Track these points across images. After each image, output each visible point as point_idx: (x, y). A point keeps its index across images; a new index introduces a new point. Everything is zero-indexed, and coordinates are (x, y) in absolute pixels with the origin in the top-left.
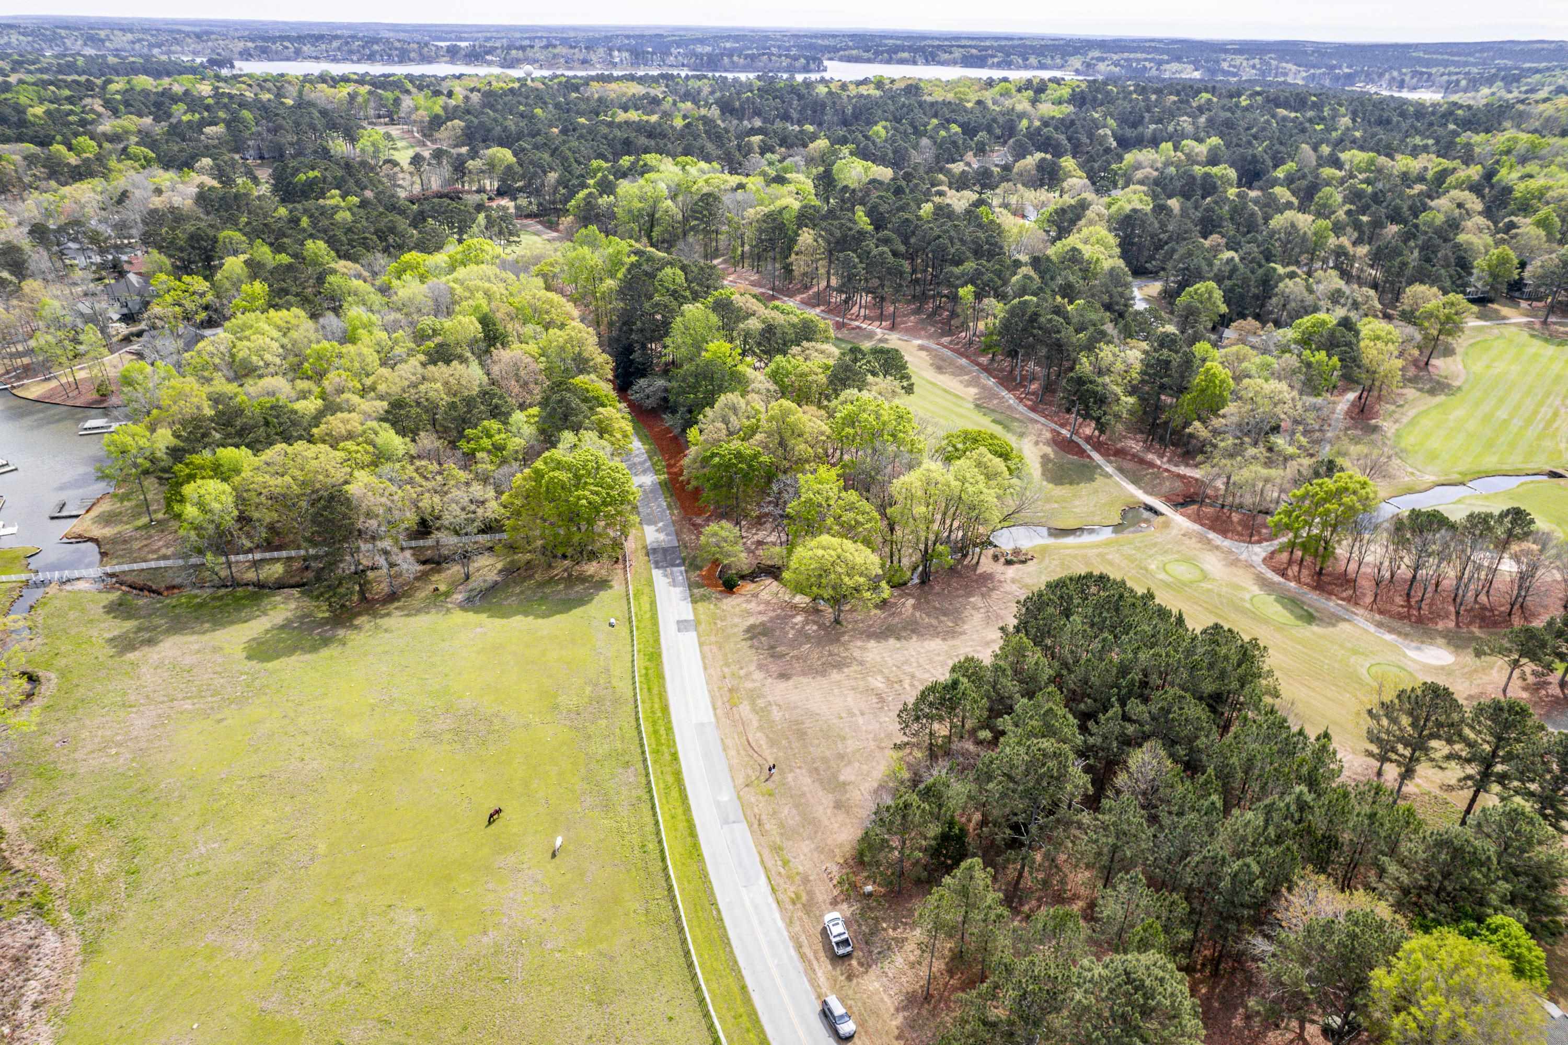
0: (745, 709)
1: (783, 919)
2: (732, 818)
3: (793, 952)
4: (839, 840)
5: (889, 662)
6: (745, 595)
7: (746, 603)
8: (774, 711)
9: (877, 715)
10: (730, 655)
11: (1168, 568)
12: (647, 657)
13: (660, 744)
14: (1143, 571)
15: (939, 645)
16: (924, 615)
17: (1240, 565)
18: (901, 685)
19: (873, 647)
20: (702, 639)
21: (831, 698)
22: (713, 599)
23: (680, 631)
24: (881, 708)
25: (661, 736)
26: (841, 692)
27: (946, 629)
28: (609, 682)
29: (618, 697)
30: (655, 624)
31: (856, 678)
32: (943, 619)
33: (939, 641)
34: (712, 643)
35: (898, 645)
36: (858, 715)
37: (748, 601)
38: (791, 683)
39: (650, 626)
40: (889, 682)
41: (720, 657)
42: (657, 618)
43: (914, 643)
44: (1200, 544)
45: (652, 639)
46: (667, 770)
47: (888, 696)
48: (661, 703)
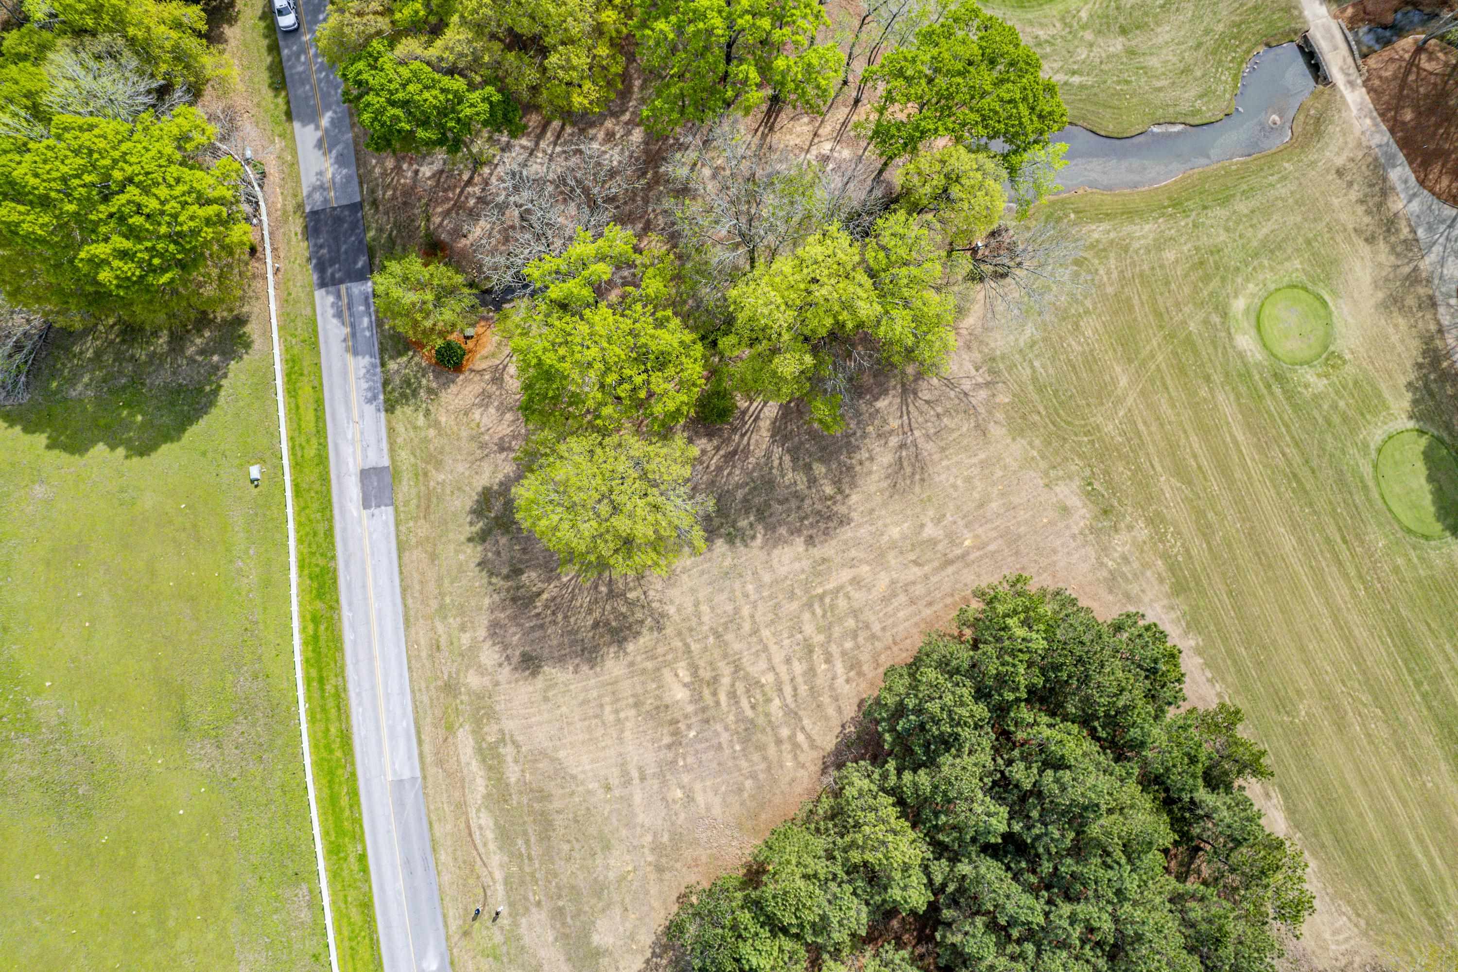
0: (464, 739)
5: (706, 619)
6: (480, 372)
7: (480, 406)
8: (509, 759)
9: (664, 782)
10: (446, 582)
11: (1267, 310)
12: (315, 585)
13: (341, 832)
14: (1216, 319)
15: (799, 559)
16: (787, 458)
17: (1410, 301)
18: (715, 694)
19: (685, 570)
20: (403, 529)
21: (600, 731)
22: (422, 393)
23: (366, 505)
24: (674, 762)
25: (342, 810)
26: (617, 712)
27: (818, 506)
28: (260, 659)
29: (275, 702)
30: (325, 479)
31: (644, 671)
32: (819, 469)
33: (799, 543)
34: (419, 543)
35: (728, 562)
36: (636, 781)
37: (485, 398)
38: (540, 682)
39: (317, 486)
40: (696, 685)
41: (432, 587)
42: (327, 458)
43: (755, 551)
44: (1360, 209)
45: (321, 528)
46: (352, 894)
47: (689, 727)
48: (340, 720)
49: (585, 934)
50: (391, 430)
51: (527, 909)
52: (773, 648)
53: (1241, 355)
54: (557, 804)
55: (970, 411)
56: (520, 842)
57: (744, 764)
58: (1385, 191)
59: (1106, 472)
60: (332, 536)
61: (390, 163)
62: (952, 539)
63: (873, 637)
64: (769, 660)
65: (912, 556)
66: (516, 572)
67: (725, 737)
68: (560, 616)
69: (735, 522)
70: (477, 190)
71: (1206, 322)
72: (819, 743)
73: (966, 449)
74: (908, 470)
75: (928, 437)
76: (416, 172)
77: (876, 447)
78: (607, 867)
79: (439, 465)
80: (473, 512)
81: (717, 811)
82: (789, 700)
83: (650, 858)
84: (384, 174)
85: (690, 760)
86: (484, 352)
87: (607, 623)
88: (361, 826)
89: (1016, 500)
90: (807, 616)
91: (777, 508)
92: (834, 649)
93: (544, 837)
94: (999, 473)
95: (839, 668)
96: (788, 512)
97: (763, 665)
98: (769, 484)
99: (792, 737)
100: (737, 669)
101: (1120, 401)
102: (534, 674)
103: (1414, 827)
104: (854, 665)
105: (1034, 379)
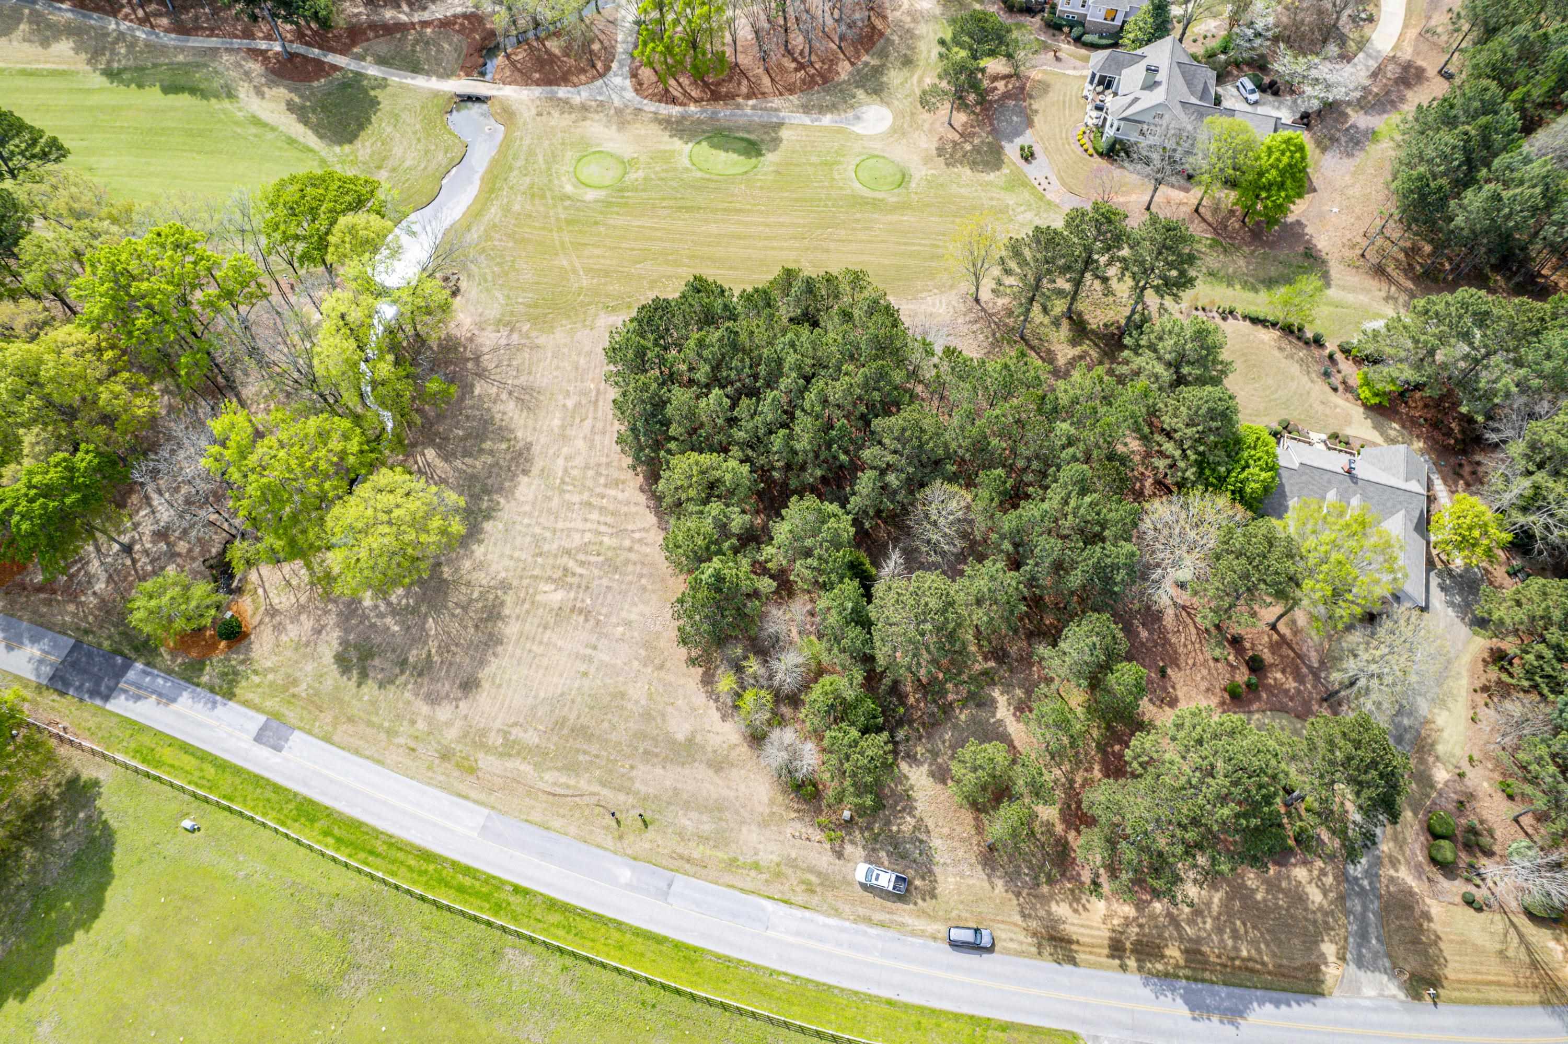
0: (487, 762)
1: (829, 916)
2: (663, 885)
3: (873, 931)
4: (765, 800)
5: (523, 557)
6: (261, 622)
7: (280, 633)
8: (521, 735)
9: (606, 636)
10: (374, 719)
11: (582, 178)
12: (303, 820)
13: (487, 897)
14: (567, 203)
15: (530, 484)
16: (467, 460)
17: (629, 118)
18: (574, 574)
19: (485, 555)
20: (316, 731)
21: (545, 662)
22: (241, 668)
23: (278, 748)
24: (598, 622)
25: (472, 887)
26: (541, 643)
27: (508, 457)
28: (321, 895)
29: (359, 899)
30: (238, 771)
31: (528, 612)
32: (487, 445)
33: (523, 480)
34: (335, 726)
35: (500, 526)
36: (593, 653)
37: (279, 628)
38: (486, 685)
39: (238, 781)
40: (559, 583)
41: (370, 731)
42: (225, 761)
43: (507, 506)
44: (566, 115)
45: (269, 794)
46: (538, 913)
47: (583, 601)
48: (408, 853)
49: (672, 742)
50: (246, 703)
51: (631, 779)
52: (572, 525)
53: (596, 201)
54: (573, 717)
55: (519, 348)
56: (581, 758)
57: (630, 578)
58: (567, 102)
59: (607, 296)
60: (280, 787)
61: (71, 608)
62: (584, 393)
63: (608, 465)
64: (577, 530)
65: (577, 420)
66: (403, 663)
67: (605, 582)
68: (453, 648)
69: (481, 511)
70: (145, 559)
71: (565, 208)
72: (647, 526)
73: (539, 361)
74: (527, 397)
75: (516, 377)
76: (95, 593)
77: (499, 407)
78: (637, 702)
79: (295, 682)
80: (343, 673)
81: (647, 610)
82: (610, 531)
83: (650, 670)
84: (75, 615)
85: (604, 611)
86: (250, 612)
87: (481, 620)
88: (494, 877)
89: (587, 349)
90: (567, 496)
91: (490, 482)
92: (598, 490)
93: (589, 738)
94: (566, 350)
95: (612, 492)
96: (499, 475)
97: (577, 536)
98: (473, 478)
99: (633, 541)
100: (568, 552)
101: (574, 271)
102: (478, 685)
103: (899, 243)
104: (616, 483)
105: (529, 306)
